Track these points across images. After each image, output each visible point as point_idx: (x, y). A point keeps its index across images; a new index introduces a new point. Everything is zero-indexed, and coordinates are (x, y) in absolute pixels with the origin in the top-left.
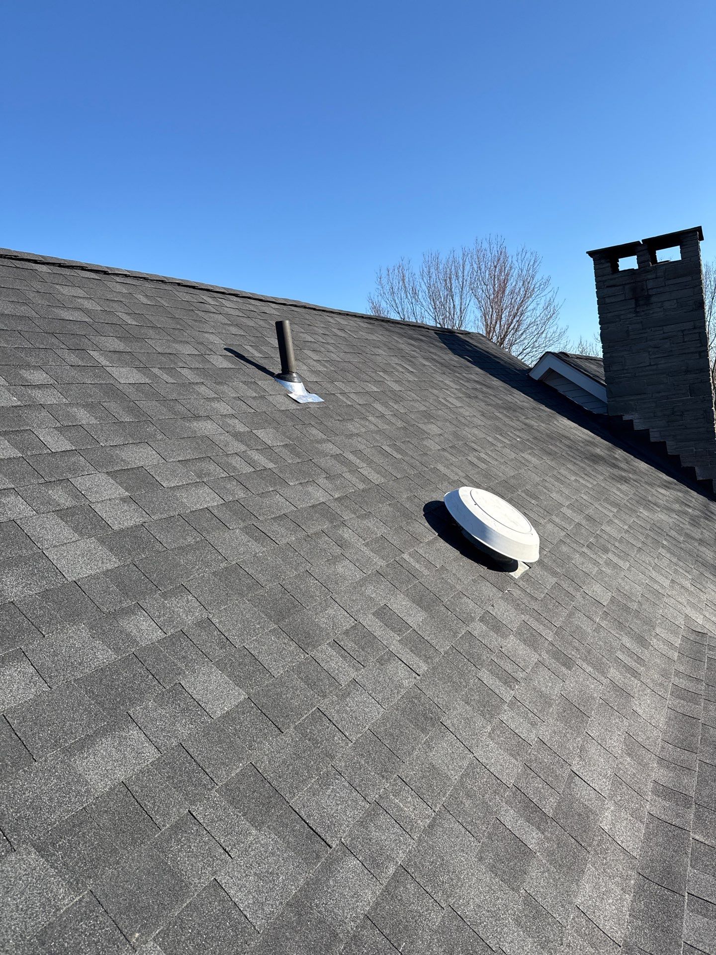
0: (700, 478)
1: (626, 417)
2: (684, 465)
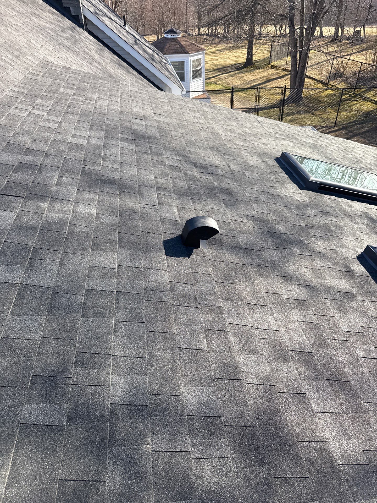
0: (73, 14)
2: (65, 6)
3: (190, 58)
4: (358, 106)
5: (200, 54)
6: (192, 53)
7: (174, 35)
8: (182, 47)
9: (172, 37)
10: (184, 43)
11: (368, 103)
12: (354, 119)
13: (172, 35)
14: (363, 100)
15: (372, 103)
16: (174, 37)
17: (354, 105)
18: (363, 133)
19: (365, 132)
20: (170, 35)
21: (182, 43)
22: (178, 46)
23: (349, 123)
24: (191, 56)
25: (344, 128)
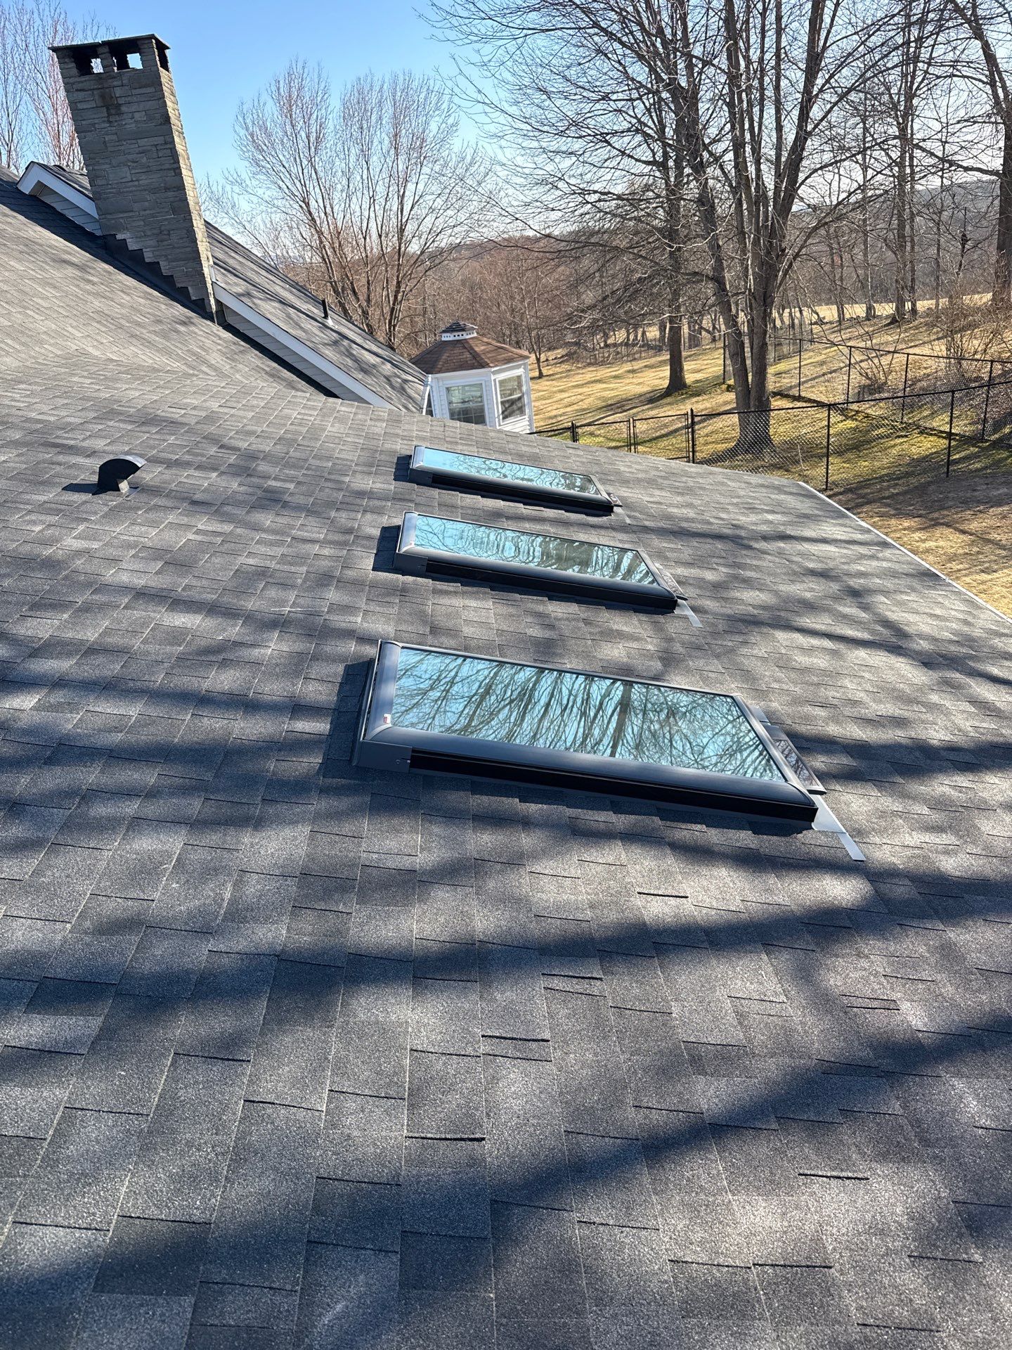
1: (119, 237)
3: (493, 377)
4: (905, 446)
5: (518, 367)
6: (496, 366)
7: (460, 333)
8: (475, 356)
9: (457, 338)
10: (483, 348)
11: (931, 438)
12: (885, 472)
13: (456, 334)
14: (921, 433)
15: (939, 437)
16: (461, 338)
17: (895, 445)
18: (892, 497)
19: (897, 494)
20: (452, 335)
21: (477, 349)
22: (467, 355)
23: (869, 480)
24: (494, 373)
25: (850, 490)
